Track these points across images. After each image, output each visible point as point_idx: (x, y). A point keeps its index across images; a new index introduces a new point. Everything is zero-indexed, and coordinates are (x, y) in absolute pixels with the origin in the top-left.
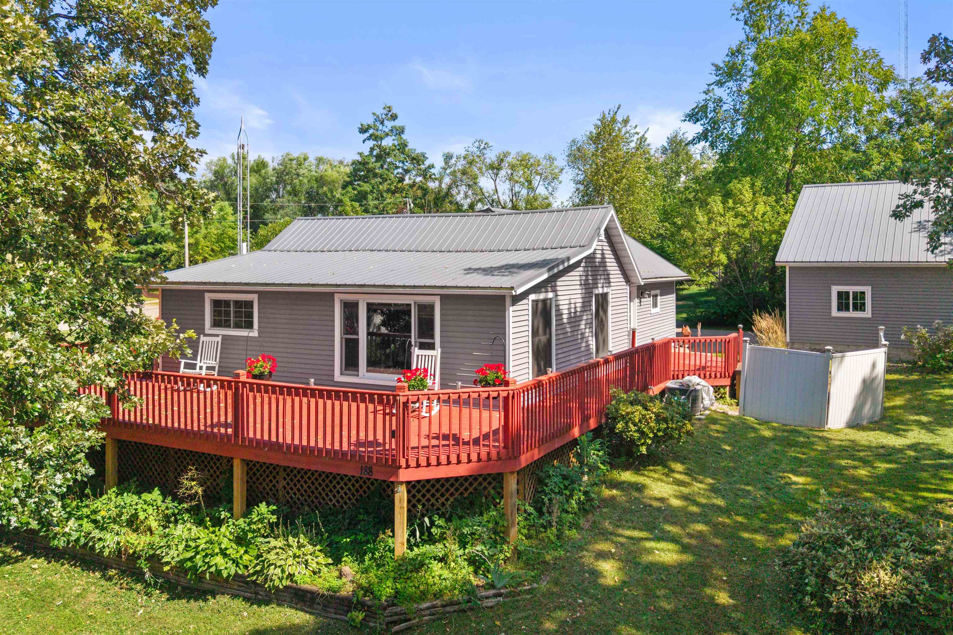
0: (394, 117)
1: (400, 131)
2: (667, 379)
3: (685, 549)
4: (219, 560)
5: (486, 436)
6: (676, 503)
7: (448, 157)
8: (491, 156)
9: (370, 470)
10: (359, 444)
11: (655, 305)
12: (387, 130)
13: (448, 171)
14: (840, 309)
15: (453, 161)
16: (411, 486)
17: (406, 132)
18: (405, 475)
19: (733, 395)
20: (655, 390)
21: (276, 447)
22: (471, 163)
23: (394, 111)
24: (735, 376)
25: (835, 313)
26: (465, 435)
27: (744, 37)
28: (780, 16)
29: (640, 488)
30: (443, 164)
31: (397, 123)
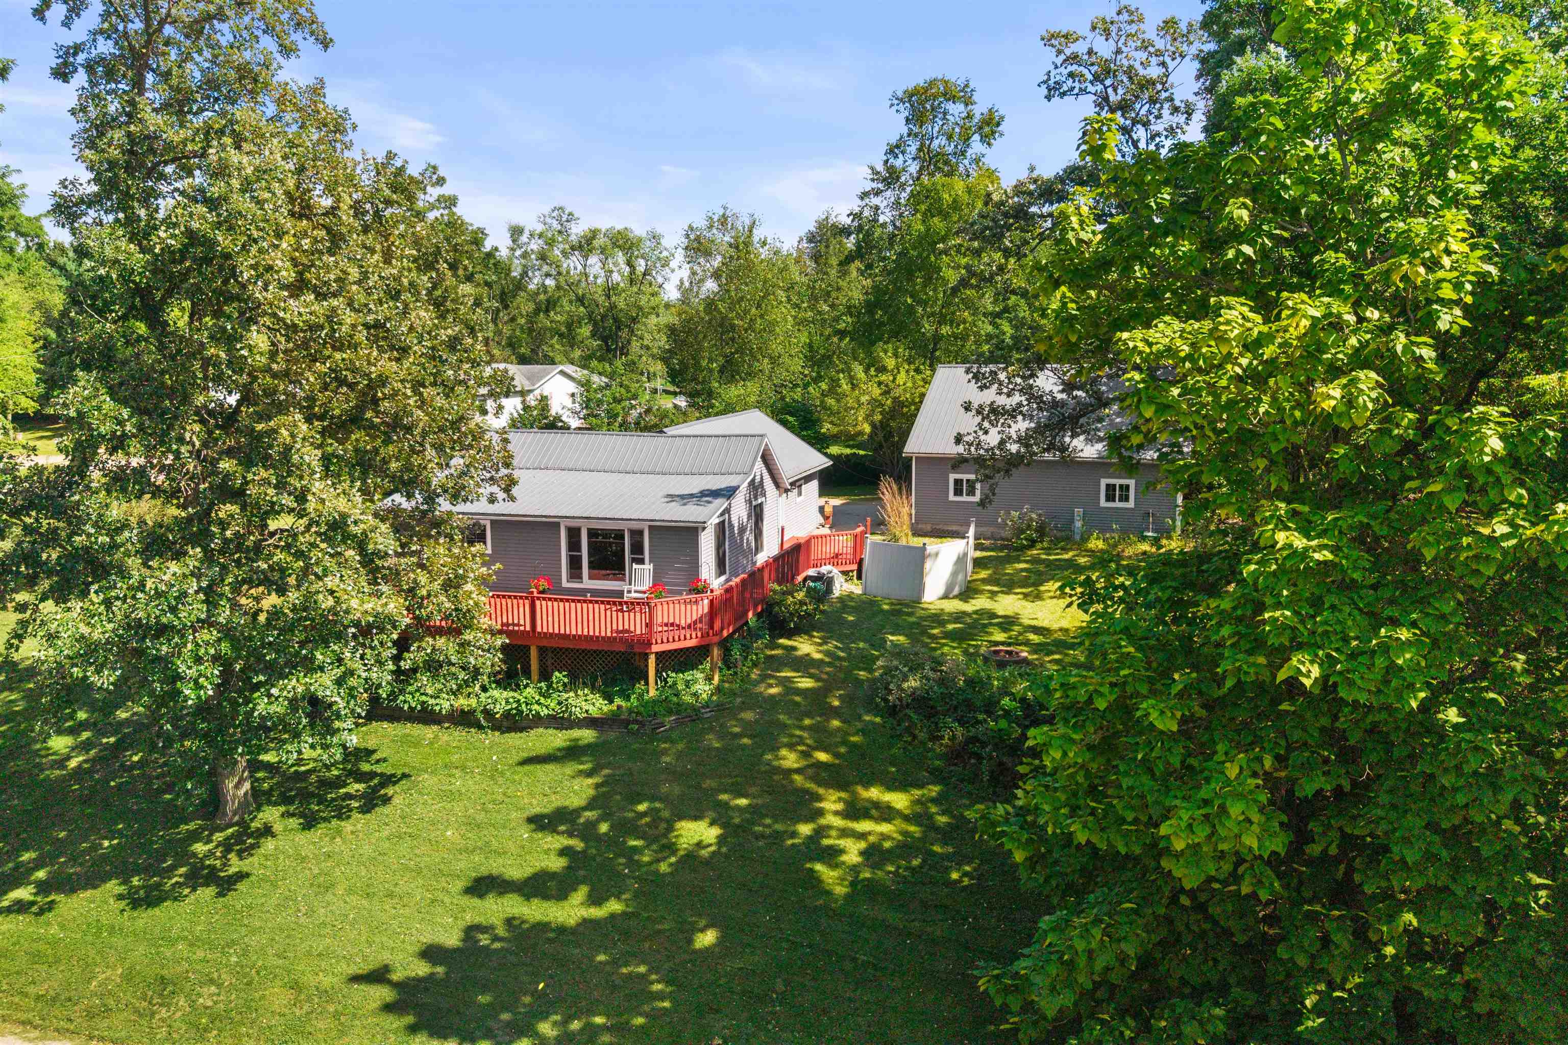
0: (441, 181)
1: (450, 202)
2: (808, 567)
3: (818, 680)
4: (536, 707)
5: (695, 622)
6: (818, 656)
7: (516, 232)
8: (577, 230)
9: (632, 647)
10: (618, 632)
11: (800, 494)
12: (432, 200)
13: (518, 253)
14: (956, 494)
15: (524, 238)
16: (660, 656)
17: (460, 204)
18: (656, 648)
19: (859, 577)
20: (800, 578)
21: (565, 637)
22: (551, 242)
23: (441, 172)
24: (860, 563)
25: (952, 497)
26: (683, 623)
27: (905, 131)
28: (945, 113)
29: (794, 649)
30: (509, 243)
31: (446, 190)
